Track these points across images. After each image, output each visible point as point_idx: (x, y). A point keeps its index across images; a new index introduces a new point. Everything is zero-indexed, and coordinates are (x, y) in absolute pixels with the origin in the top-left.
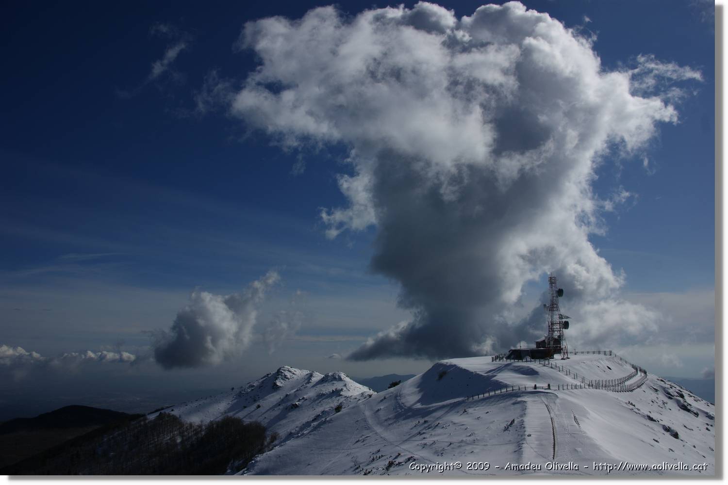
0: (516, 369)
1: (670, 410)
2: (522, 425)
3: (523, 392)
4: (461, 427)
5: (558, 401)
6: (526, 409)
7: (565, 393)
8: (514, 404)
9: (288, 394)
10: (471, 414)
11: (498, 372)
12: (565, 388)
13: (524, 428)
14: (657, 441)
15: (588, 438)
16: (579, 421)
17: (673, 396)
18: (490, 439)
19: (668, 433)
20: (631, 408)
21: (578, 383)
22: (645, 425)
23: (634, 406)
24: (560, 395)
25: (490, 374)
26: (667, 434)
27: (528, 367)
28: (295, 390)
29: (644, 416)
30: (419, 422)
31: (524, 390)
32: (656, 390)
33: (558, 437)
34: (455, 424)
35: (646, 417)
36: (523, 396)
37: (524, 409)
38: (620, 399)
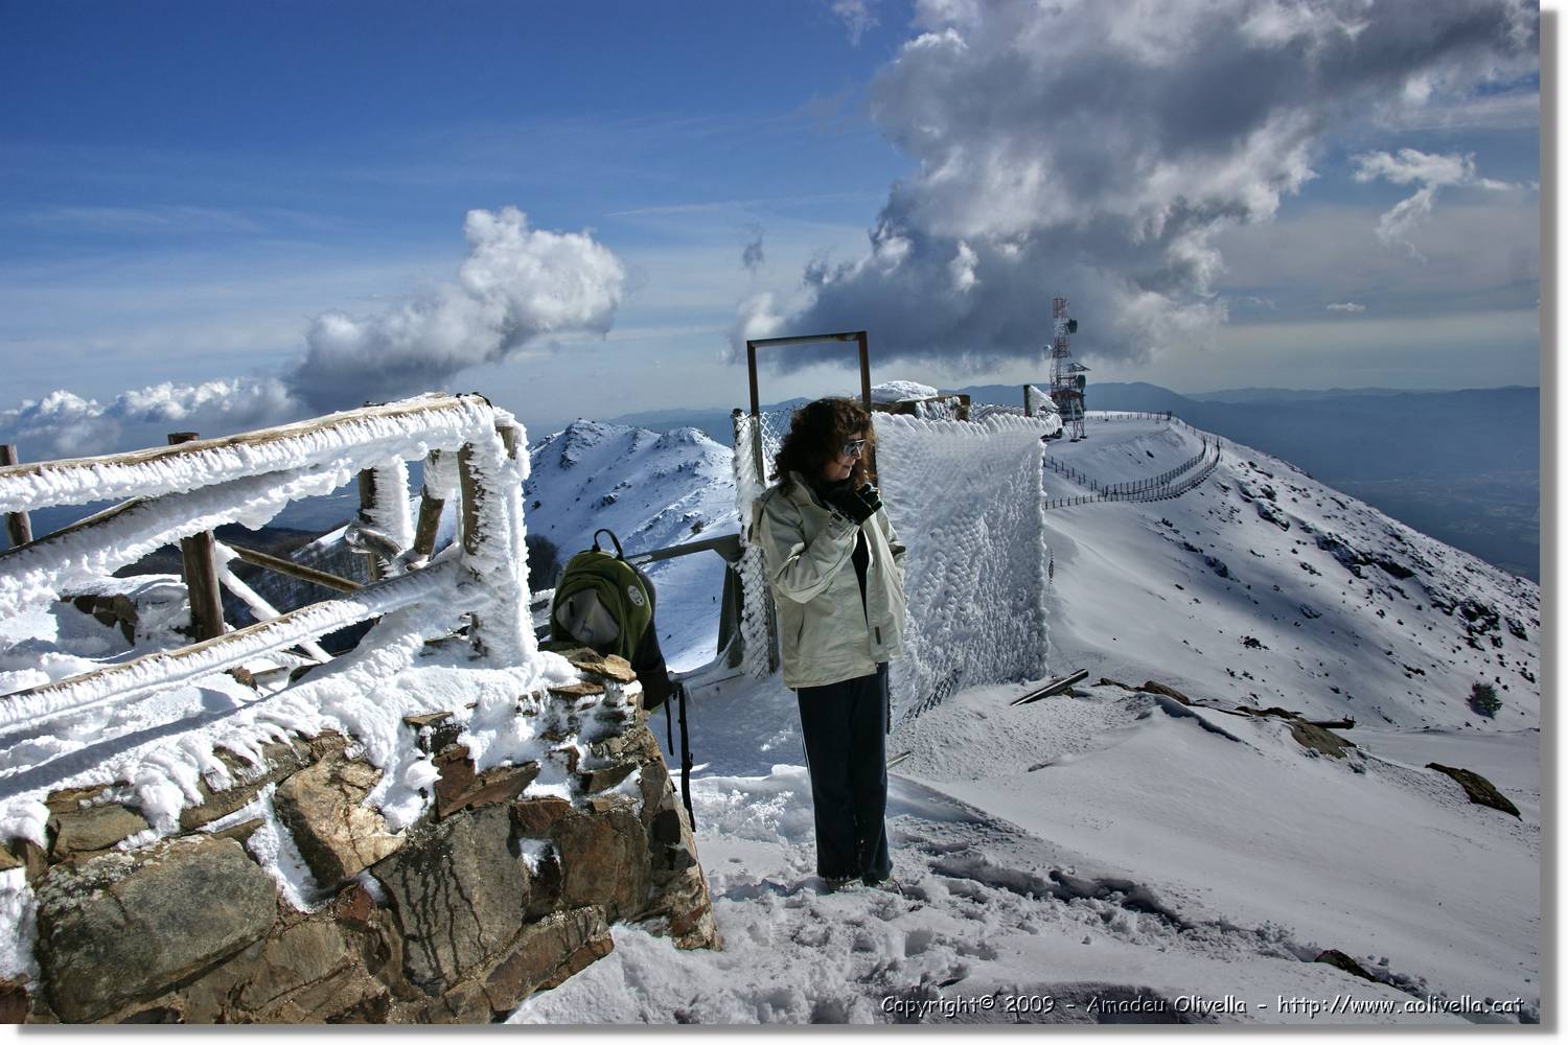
1: (1241, 522)
9: (593, 476)
16: (1055, 571)
17: (1254, 497)
19: (1212, 569)
20: (1162, 532)
21: (1082, 493)
23: (1171, 525)
26: (1208, 571)
28: (604, 469)
29: (1179, 544)
32: (1226, 489)
35: (1183, 546)
38: (1149, 515)
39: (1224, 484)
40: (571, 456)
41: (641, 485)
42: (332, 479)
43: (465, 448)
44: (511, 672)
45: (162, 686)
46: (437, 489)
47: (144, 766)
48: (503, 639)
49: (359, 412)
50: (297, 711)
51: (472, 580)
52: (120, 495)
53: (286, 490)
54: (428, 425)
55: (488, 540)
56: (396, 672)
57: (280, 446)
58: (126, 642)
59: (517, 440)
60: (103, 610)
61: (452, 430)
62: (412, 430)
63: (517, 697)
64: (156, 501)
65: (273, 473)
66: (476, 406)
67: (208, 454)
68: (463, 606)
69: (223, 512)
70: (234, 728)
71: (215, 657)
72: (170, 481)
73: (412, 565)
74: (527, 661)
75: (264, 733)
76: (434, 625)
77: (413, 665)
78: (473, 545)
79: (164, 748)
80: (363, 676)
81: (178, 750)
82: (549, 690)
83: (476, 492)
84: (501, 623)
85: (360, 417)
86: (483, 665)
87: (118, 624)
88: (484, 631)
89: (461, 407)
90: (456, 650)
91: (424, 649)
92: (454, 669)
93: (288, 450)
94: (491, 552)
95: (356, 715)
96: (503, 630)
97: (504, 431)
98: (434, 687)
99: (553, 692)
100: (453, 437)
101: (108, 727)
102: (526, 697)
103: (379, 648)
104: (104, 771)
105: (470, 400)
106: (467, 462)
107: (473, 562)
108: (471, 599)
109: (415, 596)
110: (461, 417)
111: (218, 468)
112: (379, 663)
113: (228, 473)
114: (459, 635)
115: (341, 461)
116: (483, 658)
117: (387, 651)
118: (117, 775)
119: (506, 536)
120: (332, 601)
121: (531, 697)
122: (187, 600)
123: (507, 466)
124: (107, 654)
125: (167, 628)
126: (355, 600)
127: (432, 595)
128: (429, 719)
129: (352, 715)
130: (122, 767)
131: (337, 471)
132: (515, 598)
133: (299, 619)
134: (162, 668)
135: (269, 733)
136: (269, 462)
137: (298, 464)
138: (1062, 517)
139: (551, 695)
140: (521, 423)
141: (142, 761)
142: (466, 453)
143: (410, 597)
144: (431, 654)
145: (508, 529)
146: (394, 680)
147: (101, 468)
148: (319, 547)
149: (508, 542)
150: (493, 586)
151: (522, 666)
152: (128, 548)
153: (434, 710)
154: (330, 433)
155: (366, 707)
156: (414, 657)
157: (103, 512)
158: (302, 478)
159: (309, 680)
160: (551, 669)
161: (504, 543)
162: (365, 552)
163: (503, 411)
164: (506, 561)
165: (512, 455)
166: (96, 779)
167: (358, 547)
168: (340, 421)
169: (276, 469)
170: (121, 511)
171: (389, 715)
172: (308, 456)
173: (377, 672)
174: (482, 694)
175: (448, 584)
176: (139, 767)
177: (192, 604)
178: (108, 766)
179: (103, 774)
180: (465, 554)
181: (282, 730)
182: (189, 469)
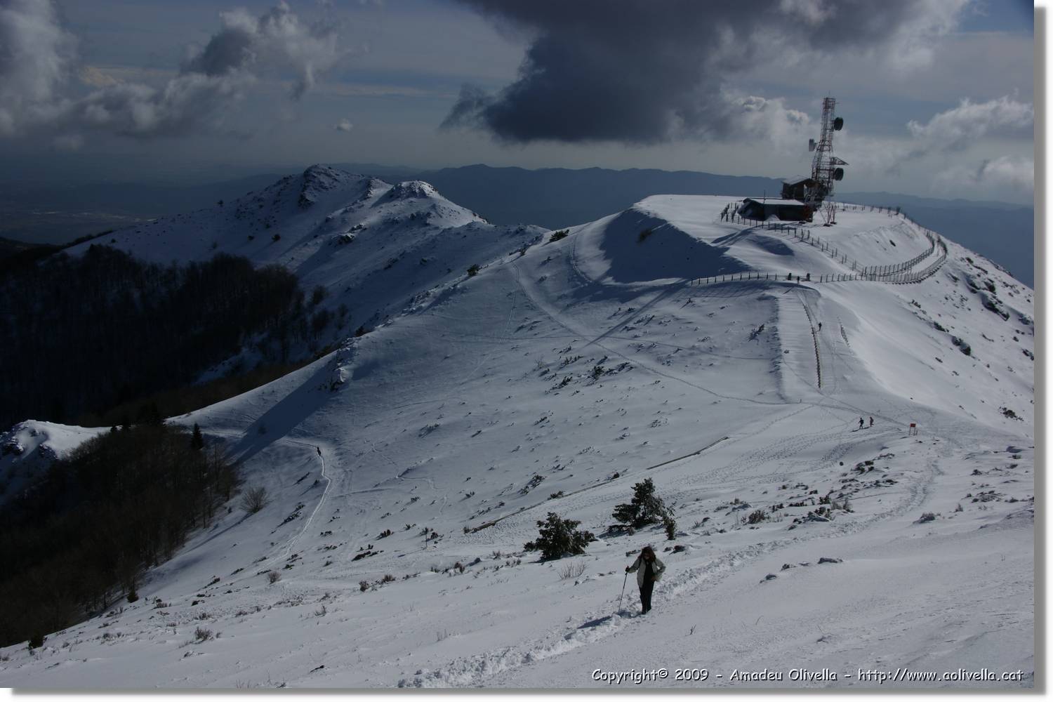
0: (761, 241)
1: (970, 309)
2: (774, 336)
3: (772, 283)
4: (689, 325)
5: (820, 302)
6: (778, 310)
7: (829, 288)
8: (760, 299)
9: (330, 217)
10: (699, 306)
11: (732, 242)
12: (830, 279)
13: (778, 339)
14: (940, 361)
15: (858, 361)
16: (847, 336)
17: (979, 289)
18: (732, 349)
19: (958, 347)
20: (914, 311)
21: (847, 271)
22: (929, 336)
23: (919, 306)
24: (823, 292)
25: (719, 245)
26: (957, 349)
27: (779, 241)
28: (341, 211)
29: (930, 323)
30: (620, 309)
31: (773, 279)
32: (956, 279)
33: (823, 357)
34: (678, 319)
35: (933, 325)
36: (771, 288)
37: (776, 310)
38: (902, 296)
39: (955, 275)
40: (309, 197)
41: (376, 229)
138: (834, 290)
148: (65, 257)
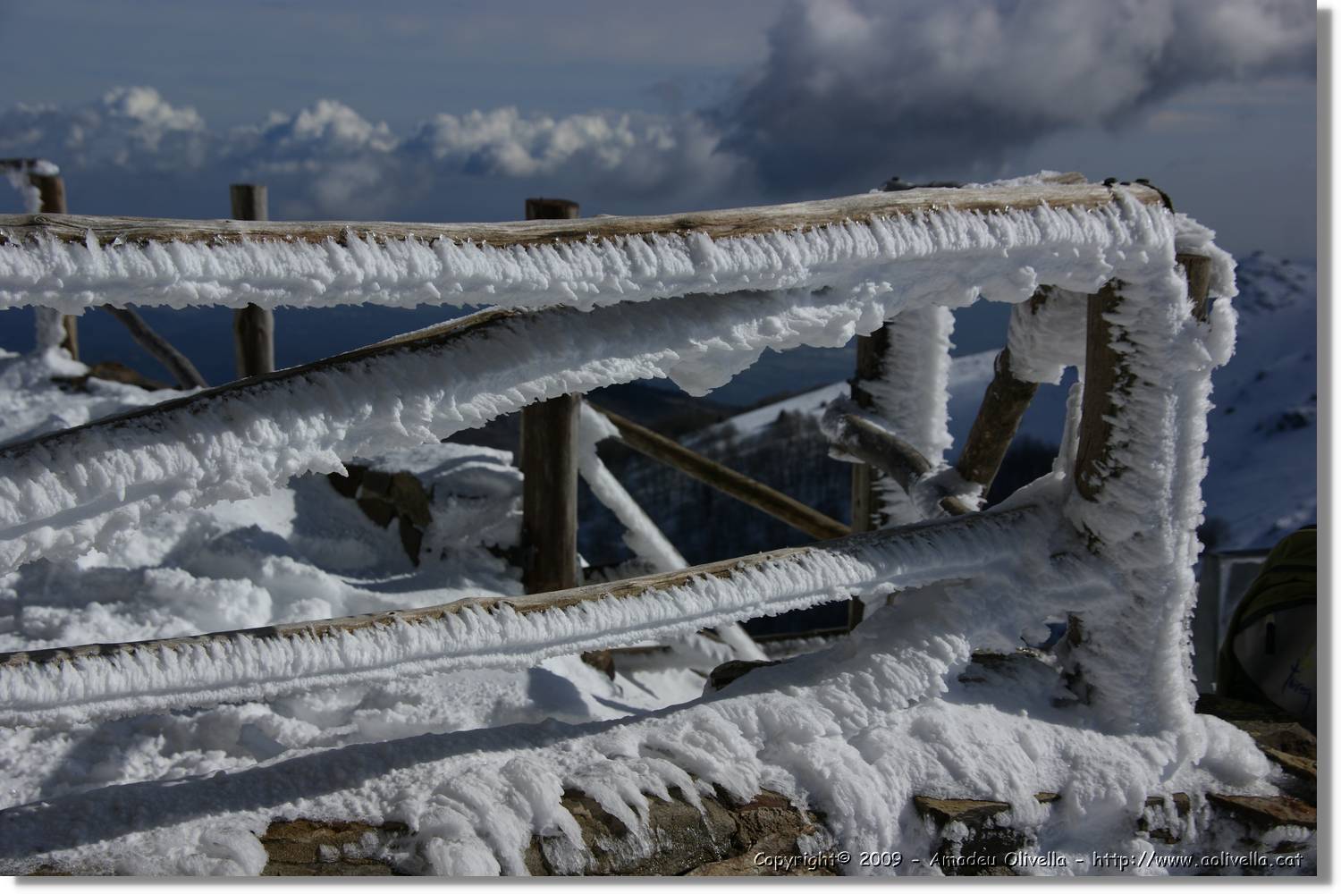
42: (853, 318)
43: (1107, 289)
44: (1135, 746)
45: (492, 658)
46: (1030, 361)
47: (440, 802)
48: (1127, 676)
49: (916, 197)
50: (719, 746)
51: (1082, 550)
52: (473, 300)
53: (766, 329)
54: (1044, 235)
55: (1126, 475)
56: (912, 703)
57: (766, 244)
58: (406, 558)
59: (1216, 284)
60: (374, 495)
61: (1089, 248)
62: (1013, 239)
63: (1145, 798)
64: (530, 318)
65: (745, 294)
66: (1143, 208)
67: (636, 243)
68: (1059, 597)
69: (649, 356)
70: (600, 758)
71: (592, 623)
72: (565, 285)
73: (952, 499)
74: (1171, 730)
75: (657, 779)
76: (995, 626)
77: (945, 697)
78: (1094, 481)
79: (478, 774)
80: (850, 701)
81: (501, 782)
82: (1209, 796)
83: (1116, 379)
84: (1127, 643)
85: (917, 205)
86: (1082, 721)
87: (395, 523)
88: (1092, 654)
89: (1114, 206)
90: (1031, 682)
91: (968, 669)
92: (1023, 721)
93: (779, 252)
94: (1130, 502)
95: (827, 773)
96: (1131, 658)
97: (1192, 263)
98: (980, 745)
99: (1216, 802)
100: (1088, 263)
101: (362, 706)
102: (1161, 801)
103: (884, 651)
104: (369, 798)
105: (1131, 195)
106: (1107, 317)
107: (1089, 515)
108: (1076, 586)
109: (967, 564)
110: (1110, 227)
111: (650, 271)
112: (883, 682)
113: (667, 284)
114: (1036, 653)
115: (872, 288)
116: (1082, 707)
117: (900, 660)
118: (389, 810)
119: (1166, 473)
120: (812, 549)
121: (1170, 804)
122: (519, 500)
123: (1189, 332)
124: (371, 573)
125: (478, 543)
126: (855, 553)
127: (1000, 566)
128: (964, 809)
129: (820, 773)
130: (401, 797)
131: (861, 304)
132: (1165, 599)
133: (748, 574)
134: (496, 626)
135: (665, 779)
136: (742, 271)
137: (793, 280)
139: (1214, 808)
140: (1228, 251)
141: (438, 791)
142: (1107, 299)
143: (957, 564)
144: (979, 680)
145: (1171, 459)
146: (903, 718)
147: (448, 246)
149: (1168, 486)
150: (1123, 567)
151: (1161, 738)
152: (475, 400)
153: (977, 791)
154: (860, 231)
155: (847, 762)
156: (948, 680)
157: (437, 325)
158: (795, 309)
159: (746, 691)
160: (1218, 755)
161: (1160, 486)
162: (853, 459)
163: (1193, 222)
164: (1159, 522)
165: (1203, 310)
166: (353, 811)
167: (842, 449)
168: (879, 210)
169: (753, 287)
170: (468, 330)
171: (889, 785)
172: (814, 269)
173: (877, 698)
174: (1073, 778)
175: (1033, 552)
176: (429, 802)
177: (527, 507)
178: (376, 789)
179: (368, 803)
180: (1075, 496)
181: (688, 778)
182: (600, 266)
